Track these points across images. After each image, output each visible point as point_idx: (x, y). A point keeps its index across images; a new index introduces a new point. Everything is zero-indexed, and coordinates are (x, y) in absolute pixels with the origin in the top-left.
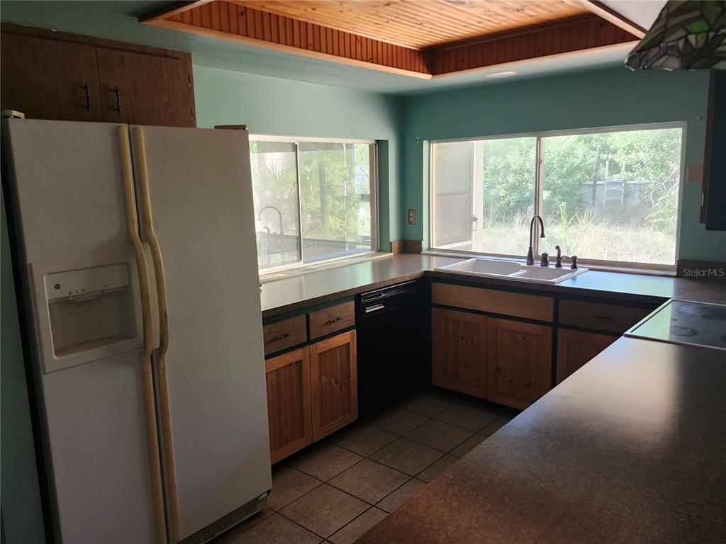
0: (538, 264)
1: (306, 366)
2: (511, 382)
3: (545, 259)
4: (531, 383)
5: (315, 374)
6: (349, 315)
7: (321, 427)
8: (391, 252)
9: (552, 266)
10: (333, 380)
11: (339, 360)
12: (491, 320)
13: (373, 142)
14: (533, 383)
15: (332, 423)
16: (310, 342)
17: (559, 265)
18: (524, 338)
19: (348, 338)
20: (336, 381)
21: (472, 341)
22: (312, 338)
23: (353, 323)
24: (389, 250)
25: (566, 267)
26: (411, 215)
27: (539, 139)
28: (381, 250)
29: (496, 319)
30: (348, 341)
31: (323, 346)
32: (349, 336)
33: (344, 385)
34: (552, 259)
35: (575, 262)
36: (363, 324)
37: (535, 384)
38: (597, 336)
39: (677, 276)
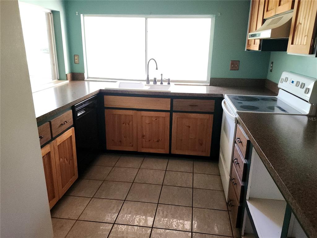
0: (151, 83)
1: (52, 155)
2: (149, 141)
3: (155, 81)
4: (159, 140)
5: (57, 158)
6: (70, 119)
7: (63, 188)
8: (67, 80)
9: (159, 83)
10: (66, 159)
11: (67, 147)
12: (139, 112)
13: (49, 11)
14: (160, 139)
15: (67, 184)
16: (53, 139)
17: (162, 83)
18: (156, 119)
19: (70, 133)
20: (67, 159)
21: (129, 124)
22: (54, 136)
23: (72, 124)
24: (66, 79)
25: (165, 84)
26: (76, 58)
27: (146, 19)
28: (60, 79)
29: (142, 112)
30: (71, 134)
31: (59, 140)
32: (71, 131)
33: (71, 161)
34: (159, 81)
35: (169, 82)
36: (77, 123)
37: (162, 140)
38: (190, 114)
39: (210, 85)
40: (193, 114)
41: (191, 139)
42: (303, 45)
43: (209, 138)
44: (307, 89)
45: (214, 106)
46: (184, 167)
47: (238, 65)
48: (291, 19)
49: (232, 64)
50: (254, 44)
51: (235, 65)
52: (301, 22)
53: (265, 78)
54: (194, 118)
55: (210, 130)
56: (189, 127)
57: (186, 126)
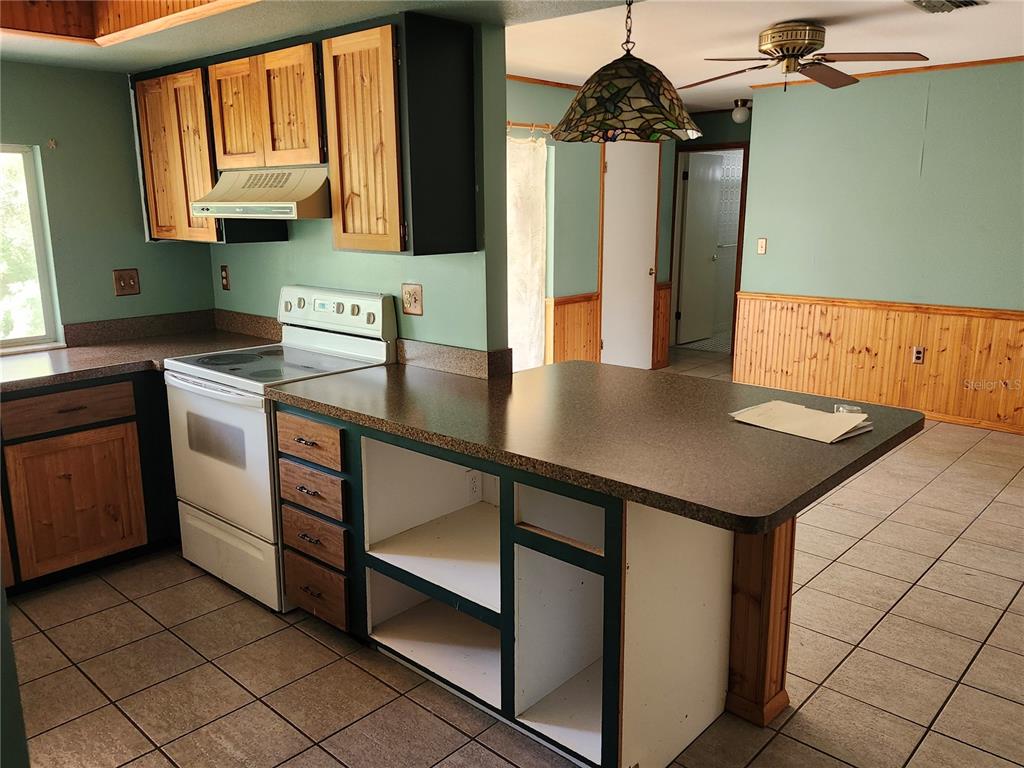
38: (66, 438)
39: (68, 347)
40: (75, 435)
41: (82, 511)
42: (378, 234)
43: (136, 492)
44: (369, 314)
45: (133, 399)
46: (91, 598)
47: (136, 280)
48: (328, 181)
49: (118, 279)
50: (190, 226)
51: (127, 282)
52: (356, 191)
53: (211, 308)
54: (80, 447)
55: (135, 468)
56: (68, 477)
57: (60, 478)
